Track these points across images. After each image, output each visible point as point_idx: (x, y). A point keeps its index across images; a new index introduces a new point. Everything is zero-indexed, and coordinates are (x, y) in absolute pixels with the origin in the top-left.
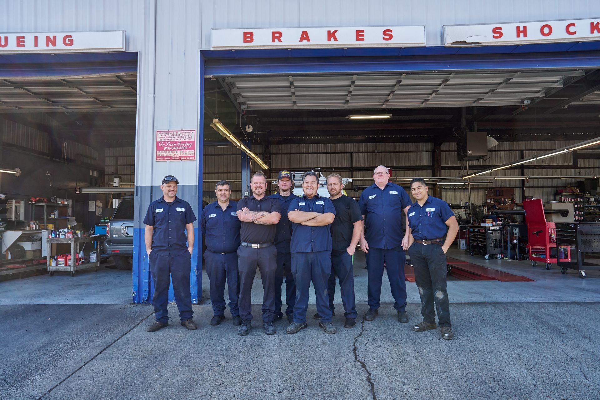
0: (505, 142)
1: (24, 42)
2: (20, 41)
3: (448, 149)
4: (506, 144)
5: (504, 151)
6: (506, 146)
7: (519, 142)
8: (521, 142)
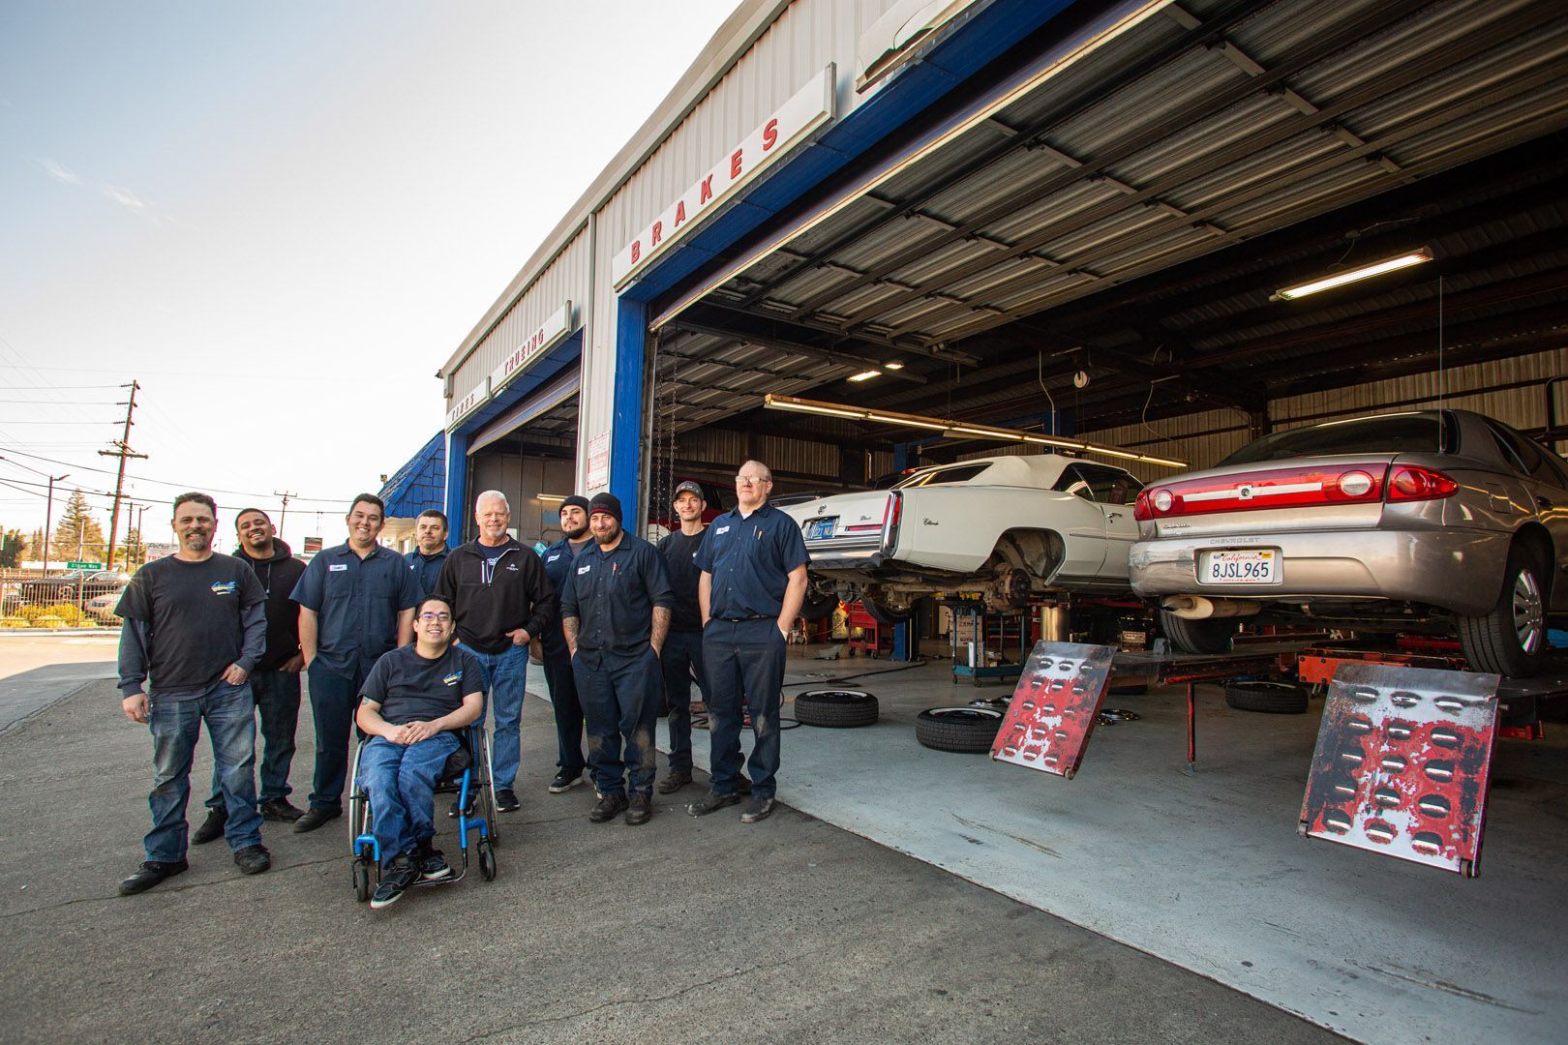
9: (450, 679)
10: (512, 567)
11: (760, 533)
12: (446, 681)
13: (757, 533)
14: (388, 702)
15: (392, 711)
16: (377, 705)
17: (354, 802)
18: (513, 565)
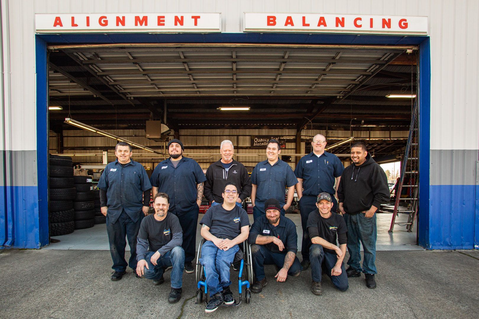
0: (227, 130)
3: (186, 134)
4: (228, 131)
5: (226, 136)
6: (228, 133)
7: (237, 130)
8: (238, 130)
9: (236, 220)
10: (235, 172)
11: (328, 162)
12: (235, 220)
13: (326, 162)
14: (213, 227)
15: (214, 231)
16: (208, 228)
17: (198, 266)
18: (235, 171)
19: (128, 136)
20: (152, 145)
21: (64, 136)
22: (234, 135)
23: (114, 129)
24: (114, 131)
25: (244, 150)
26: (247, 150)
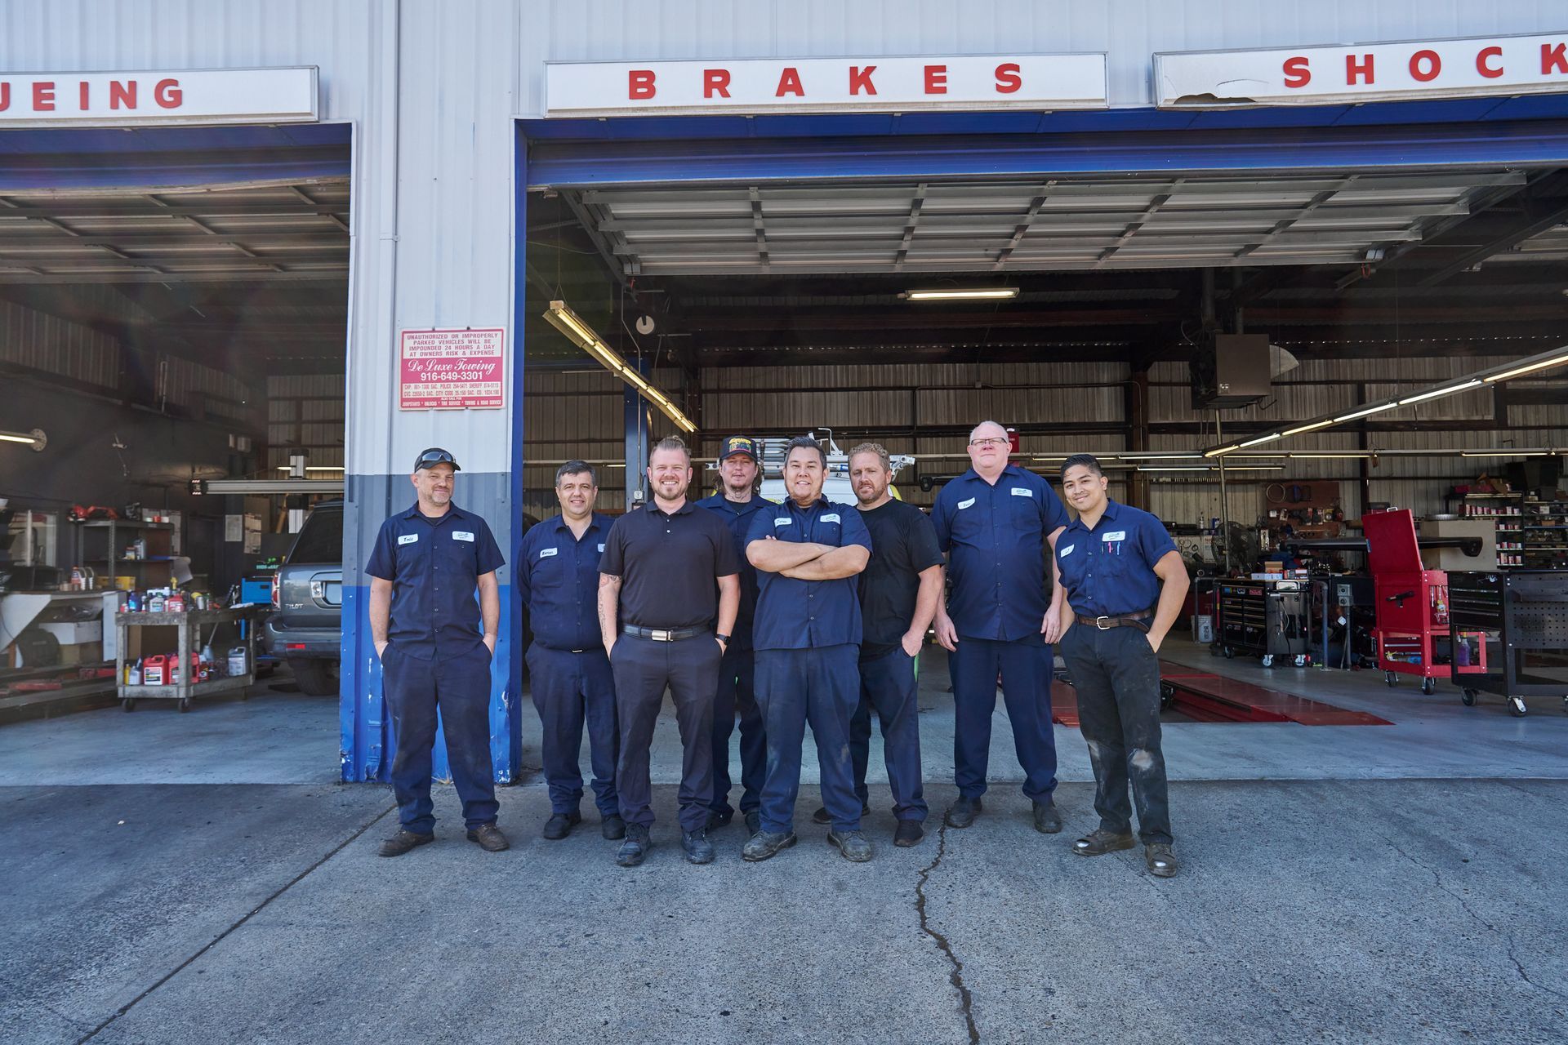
0: (1317, 361)
1: (52, 96)
2: (42, 95)
3: (1166, 378)
4: (1319, 366)
5: (1315, 383)
6: (1320, 372)
7: (1354, 360)
8: (1359, 360)
19: (948, 388)
20: (1039, 421)
21: (703, 387)
22: (1342, 379)
23: (895, 363)
24: (895, 370)
25: (1385, 433)
26: (1396, 434)
